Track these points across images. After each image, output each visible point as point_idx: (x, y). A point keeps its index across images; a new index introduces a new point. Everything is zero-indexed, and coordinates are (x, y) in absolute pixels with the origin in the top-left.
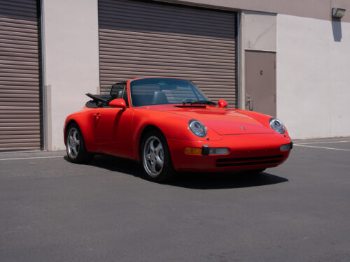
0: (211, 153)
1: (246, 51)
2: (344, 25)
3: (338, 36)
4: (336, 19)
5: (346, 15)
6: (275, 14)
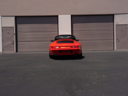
1: (116, 25)
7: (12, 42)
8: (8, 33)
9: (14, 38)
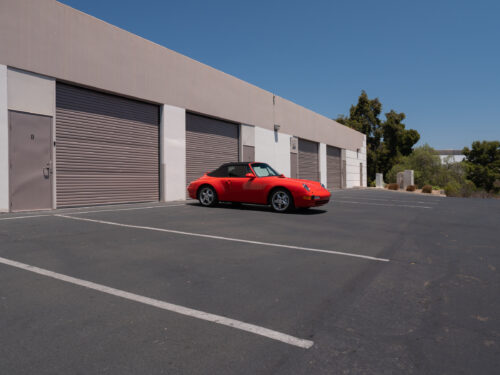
0: (316, 198)
1: (244, 146)
2: (279, 134)
3: (276, 140)
4: (276, 130)
5: (281, 129)
6: (253, 126)
7: (46, 171)
8: (32, 137)
9: (51, 158)
